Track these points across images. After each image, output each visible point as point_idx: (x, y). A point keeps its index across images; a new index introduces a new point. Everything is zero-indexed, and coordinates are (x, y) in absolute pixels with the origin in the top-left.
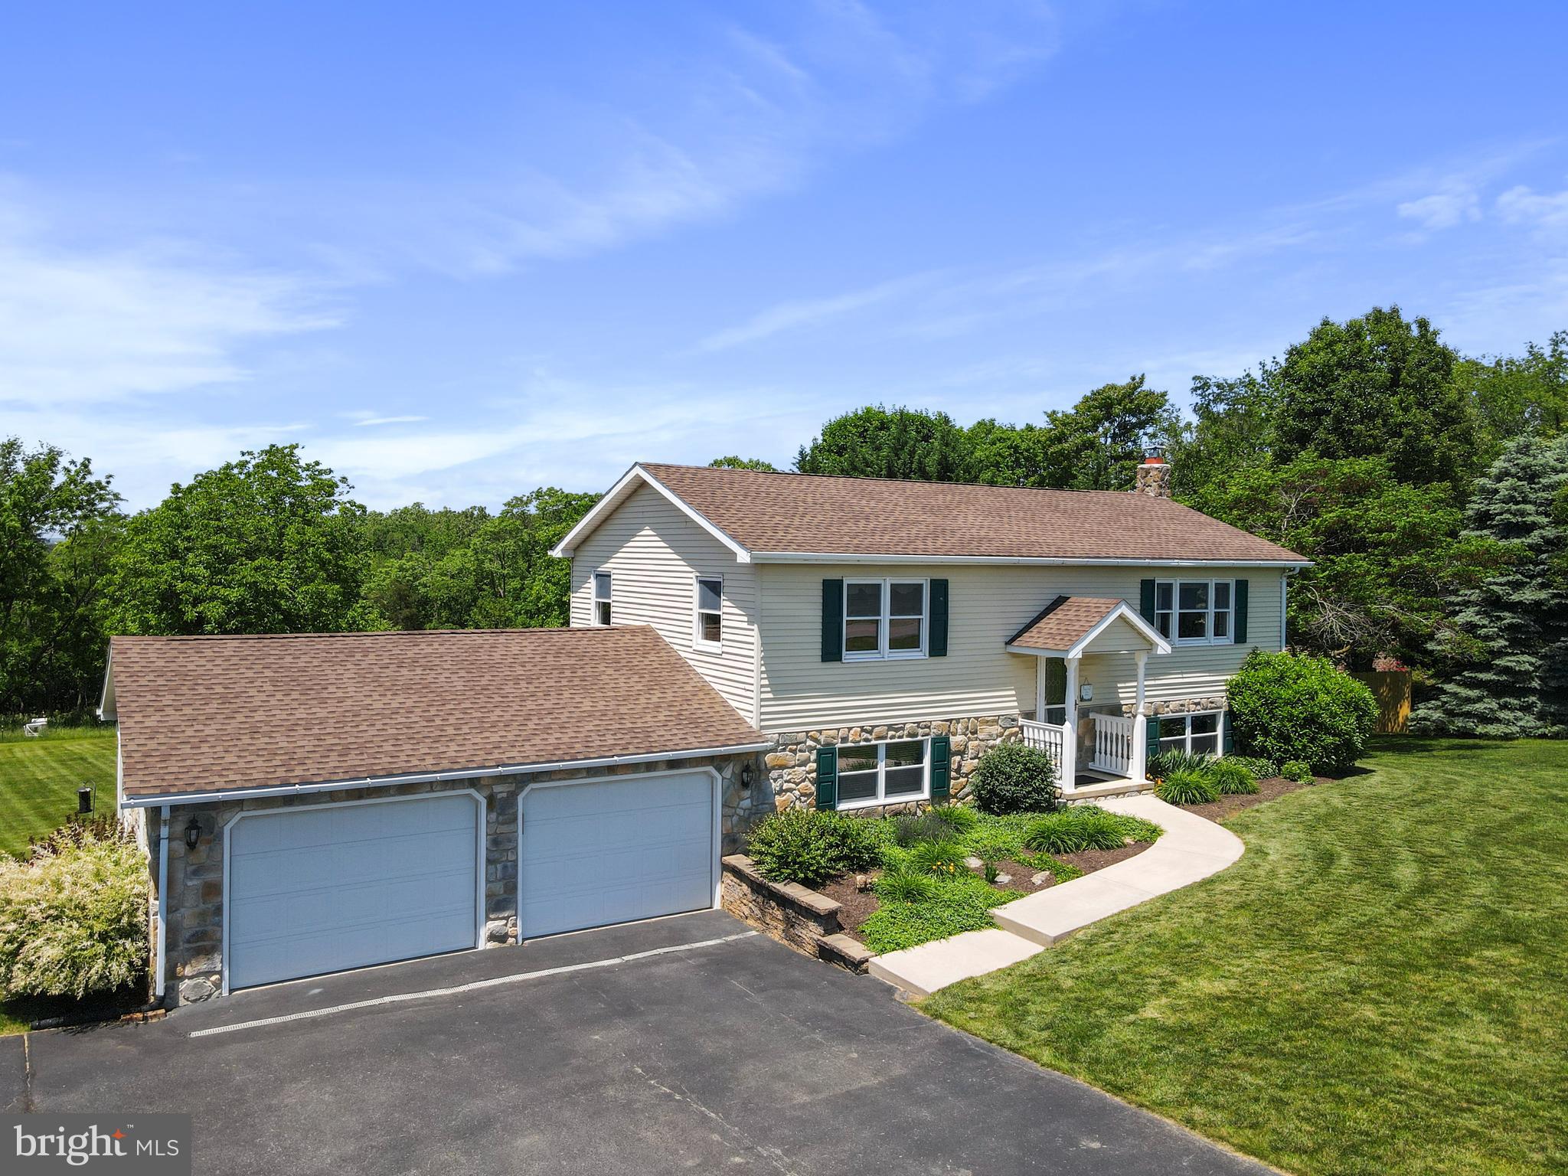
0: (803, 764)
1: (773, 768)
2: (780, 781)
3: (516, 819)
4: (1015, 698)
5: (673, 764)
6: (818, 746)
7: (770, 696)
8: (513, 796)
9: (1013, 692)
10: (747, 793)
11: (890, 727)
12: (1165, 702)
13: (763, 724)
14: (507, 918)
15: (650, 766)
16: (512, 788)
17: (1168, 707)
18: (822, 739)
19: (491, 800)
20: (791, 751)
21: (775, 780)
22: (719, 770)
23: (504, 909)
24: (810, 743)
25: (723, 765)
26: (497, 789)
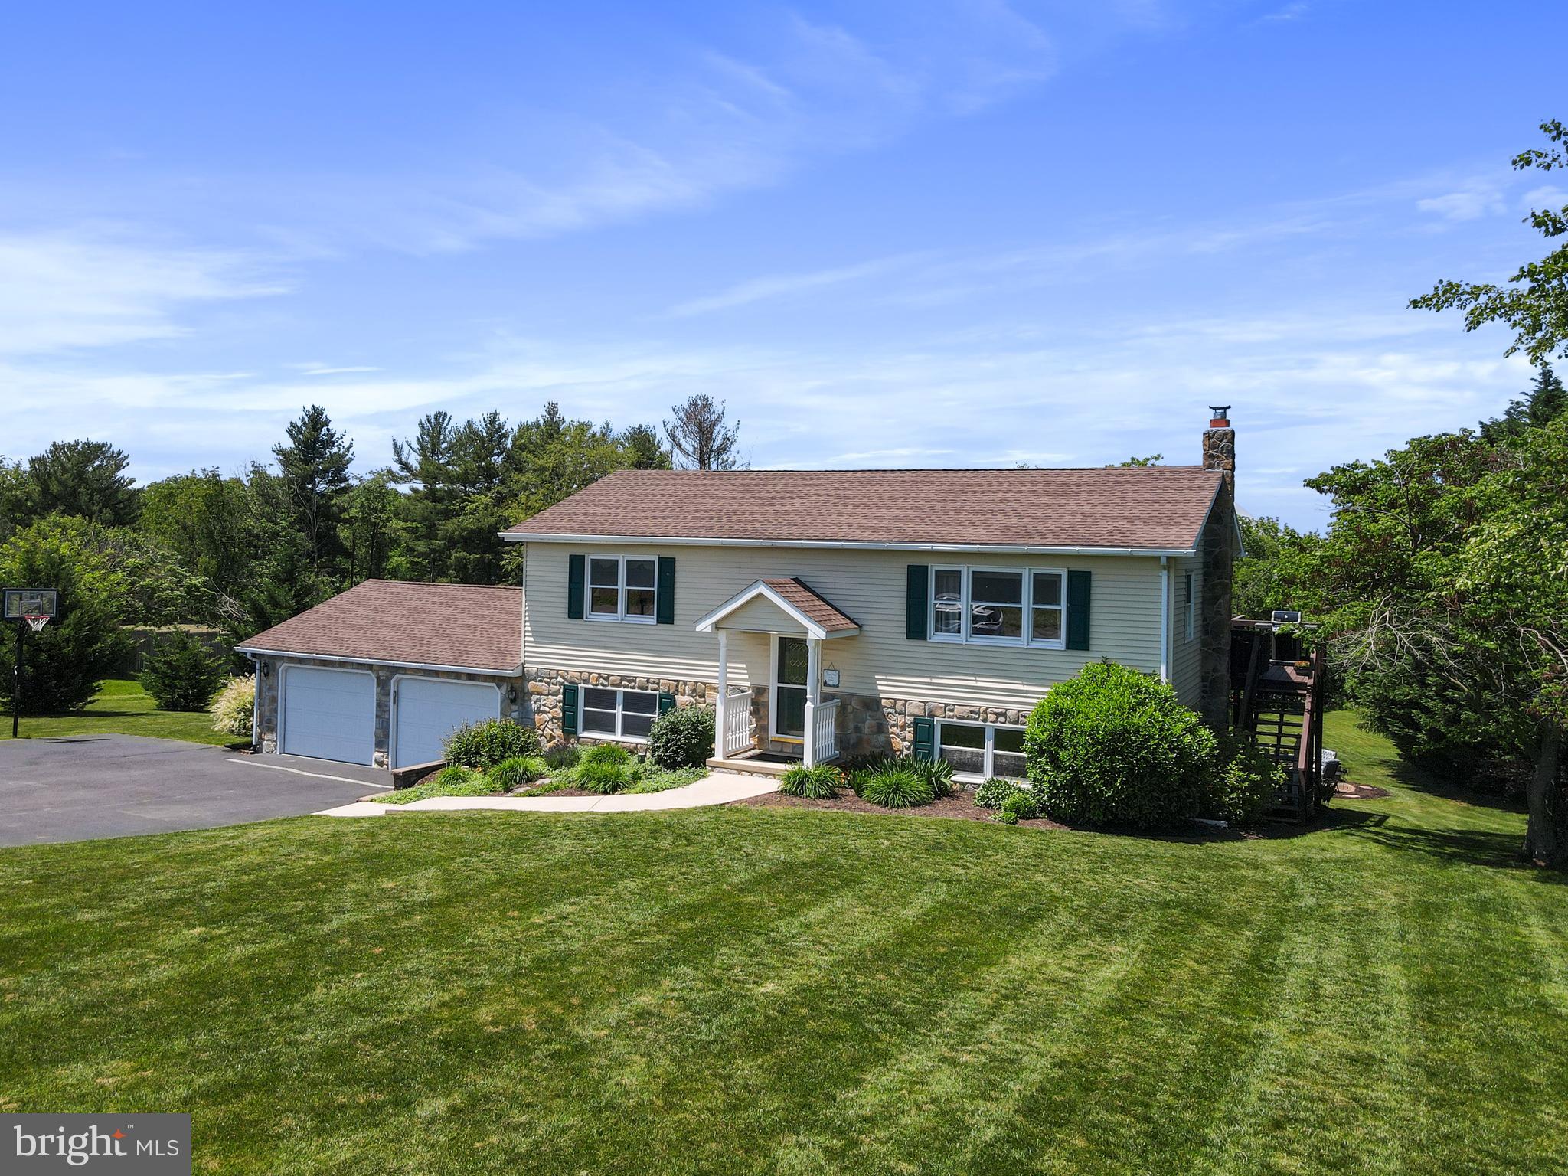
0: (555, 694)
1: (533, 693)
2: (538, 704)
3: (389, 694)
4: (746, 672)
5: (471, 677)
6: (566, 683)
7: (532, 639)
8: (389, 679)
9: (744, 666)
10: (514, 707)
11: (623, 678)
12: (946, 705)
13: (526, 659)
14: (383, 752)
15: (457, 675)
16: (388, 674)
17: (952, 711)
18: (568, 677)
19: (378, 678)
20: (547, 683)
21: (535, 702)
22: (499, 687)
23: (381, 748)
24: (560, 679)
25: (501, 683)
26: (381, 673)
